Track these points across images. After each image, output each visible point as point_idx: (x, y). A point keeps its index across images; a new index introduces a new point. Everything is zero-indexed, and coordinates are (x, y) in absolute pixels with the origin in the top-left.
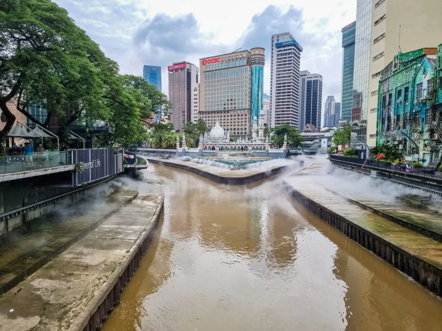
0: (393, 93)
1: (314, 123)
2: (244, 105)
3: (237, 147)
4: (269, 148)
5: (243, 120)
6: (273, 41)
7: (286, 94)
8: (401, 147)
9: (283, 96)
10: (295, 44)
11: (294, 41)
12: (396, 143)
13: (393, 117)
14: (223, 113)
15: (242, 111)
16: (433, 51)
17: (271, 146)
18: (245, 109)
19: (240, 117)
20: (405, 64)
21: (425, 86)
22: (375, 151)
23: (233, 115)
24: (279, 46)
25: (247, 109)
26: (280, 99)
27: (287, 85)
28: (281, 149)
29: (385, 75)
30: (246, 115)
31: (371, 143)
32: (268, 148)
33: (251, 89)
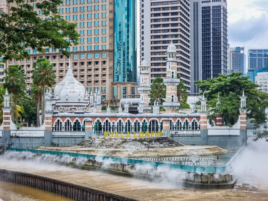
2: (100, 44)
3: (133, 124)
4: (209, 126)
5: (100, 72)
7: (170, 28)
9: (164, 31)
14: (57, 58)
15: (97, 55)
18: (102, 51)
19: (92, 66)
23: (79, 62)
25: (106, 51)
26: (159, 37)
27: (170, 11)
28: (234, 126)
30: (104, 62)
33: (113, 12)
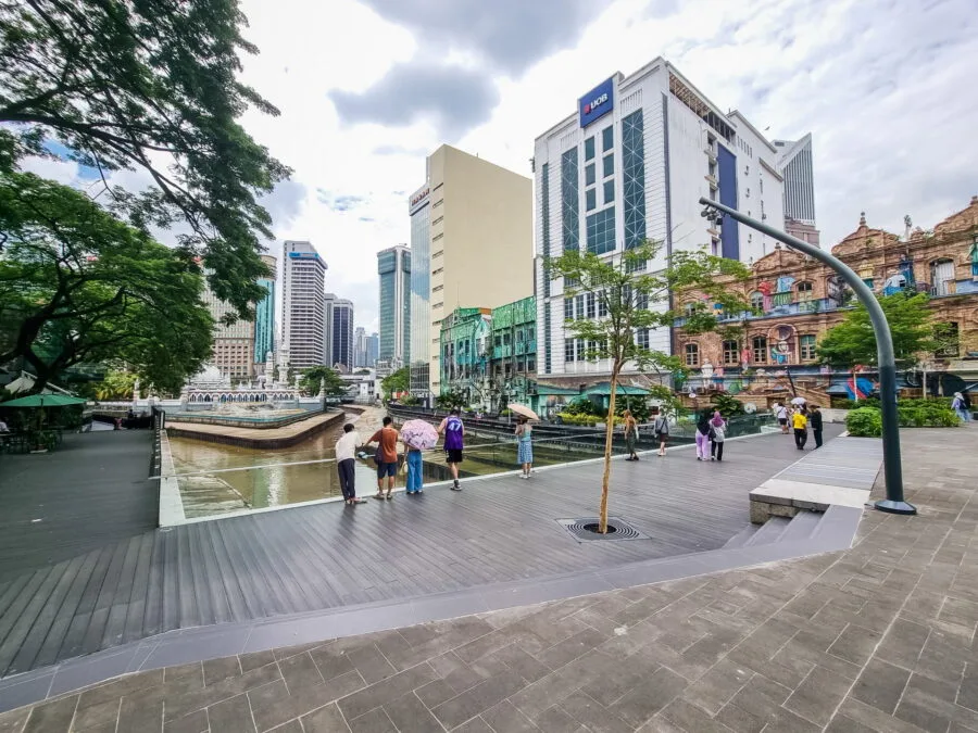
0: (455, 343)
1: (344, 362)
2: (243, 333)
3: (249, 397)
4: (300, 397)
6: (286, 249)
7: (307, 321)
8: (465, 395)
9: (301, 323)
10: (316, 259)
11: (317, 255)
12: (460, 391)
13: (456, 367)
15: (241, 342)
16: (488, 311)
17: (302, 393)
18: (245, 339)
19: (236, 350)
20: (465, 319)
21: (483, 342)
22: (441, 399)
24: (295, 257)
25: (248, 338)
27: (307, 309)
28: (317, 397)
29: (446, 324)
30: (246, 347)
31: (435, 391)
32: (297, 396)
33: (256, 310)
